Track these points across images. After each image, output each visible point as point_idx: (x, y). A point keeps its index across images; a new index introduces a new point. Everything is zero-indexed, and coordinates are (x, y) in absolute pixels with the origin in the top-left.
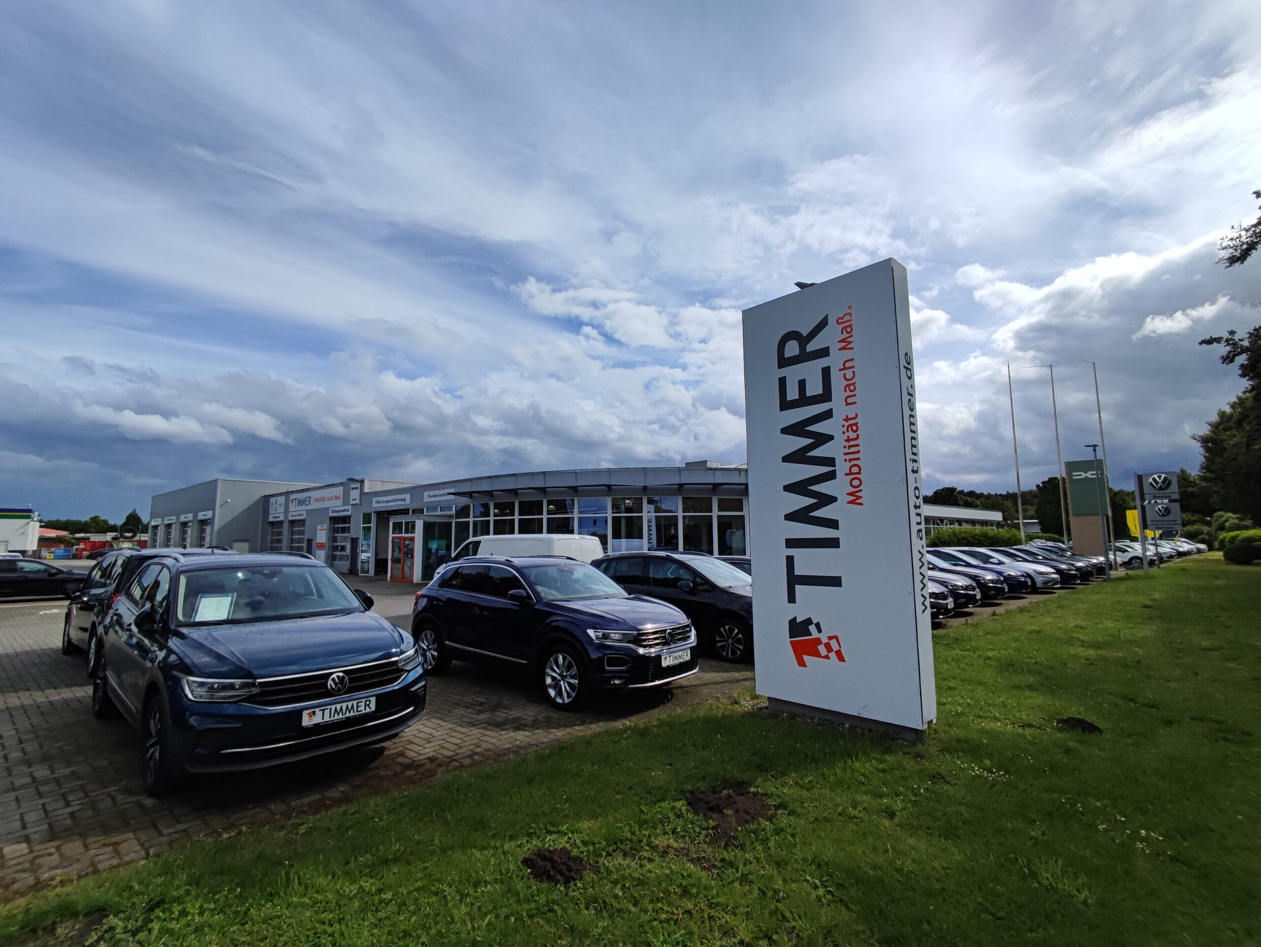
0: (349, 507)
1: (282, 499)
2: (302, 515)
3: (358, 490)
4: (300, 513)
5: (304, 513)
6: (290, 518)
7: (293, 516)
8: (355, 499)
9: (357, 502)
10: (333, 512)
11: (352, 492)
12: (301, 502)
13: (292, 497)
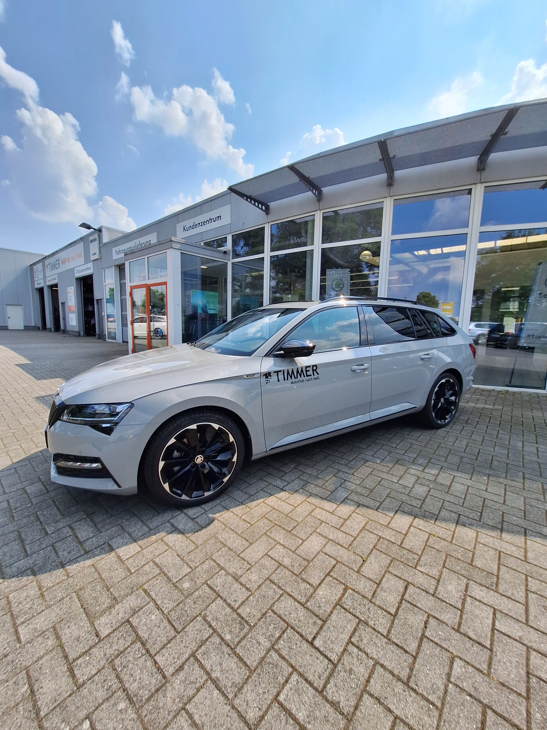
0: (90, 265)
1: (40, 265)
2: (55, 279)
3: (97, 242)
4: (53, 277)
5: (56, 276)
6: (49, 283)
7: (50, 280)
8: (95, 254)
9: (96, 257)
10: (78, 272)
11: (92, 245)
12: (54, 267)
13: (47, 262)
